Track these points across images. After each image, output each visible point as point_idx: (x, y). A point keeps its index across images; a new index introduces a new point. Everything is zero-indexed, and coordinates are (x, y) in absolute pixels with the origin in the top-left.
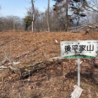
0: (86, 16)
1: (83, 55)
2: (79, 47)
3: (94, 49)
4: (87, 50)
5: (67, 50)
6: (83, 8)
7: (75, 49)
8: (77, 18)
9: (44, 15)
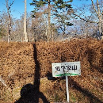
0: (72, 25)
1: (70, 74)
2: (66, 68)
3: (77, 68)
4: (73, 70)
5: (57, 70)
6: (69, 16)
7: (63, 69)
8: (62, 27)
9: (20, 23)
